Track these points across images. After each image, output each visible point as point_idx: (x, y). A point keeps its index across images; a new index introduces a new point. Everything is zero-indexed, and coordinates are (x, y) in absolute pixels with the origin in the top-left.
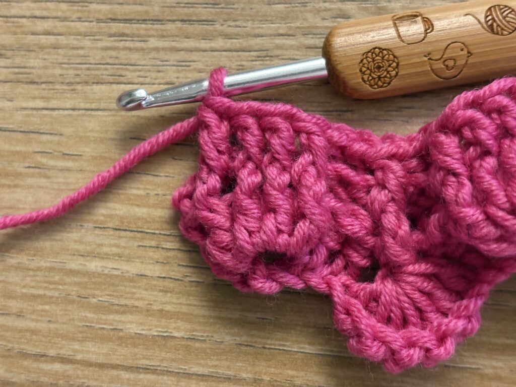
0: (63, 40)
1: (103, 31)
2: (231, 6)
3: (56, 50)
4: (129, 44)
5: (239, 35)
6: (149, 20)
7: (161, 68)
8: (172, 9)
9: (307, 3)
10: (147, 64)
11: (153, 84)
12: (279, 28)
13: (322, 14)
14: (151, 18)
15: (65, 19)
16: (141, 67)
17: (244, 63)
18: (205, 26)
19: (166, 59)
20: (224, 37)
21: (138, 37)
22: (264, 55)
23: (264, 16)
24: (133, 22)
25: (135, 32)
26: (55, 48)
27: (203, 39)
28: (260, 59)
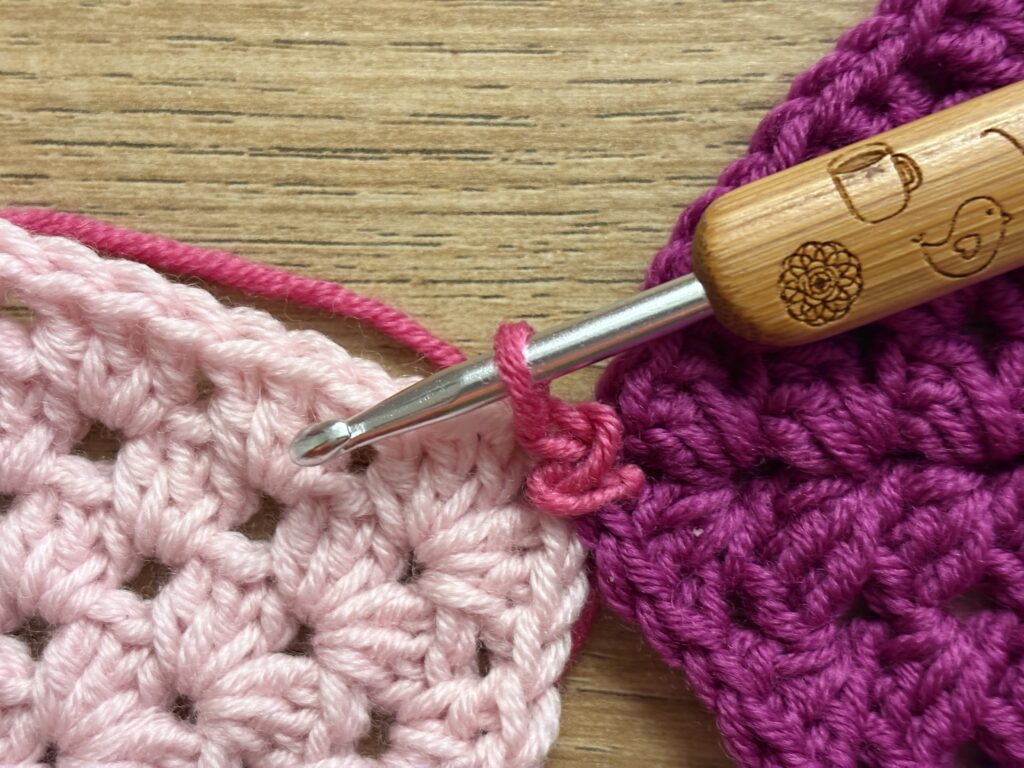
0: (182, 192)
1: (264, 172)
2: (522, 121)
3: (170, 212)
4: (317, 201)
5: (539, 181)
6: (357, 150)
7: (381, 250)
8: (403, 127)
9: (676, 112)
10: (355, 241)
11: (367, 281)
12: (619, 164)
13: (707, 136)
14: (360, 146)
15: (185, 149)
16: (342, 247)
17: (548, 238)
18: (470, 162)
19: (391, 230)
20: (508, 184)
21: (335, 185)
22: (589, 221)
23: (590, 139)
24: (325, 153)
25: (331, 175)
26: (167, 208)
27: (466, 189)
28: (581, 228)
